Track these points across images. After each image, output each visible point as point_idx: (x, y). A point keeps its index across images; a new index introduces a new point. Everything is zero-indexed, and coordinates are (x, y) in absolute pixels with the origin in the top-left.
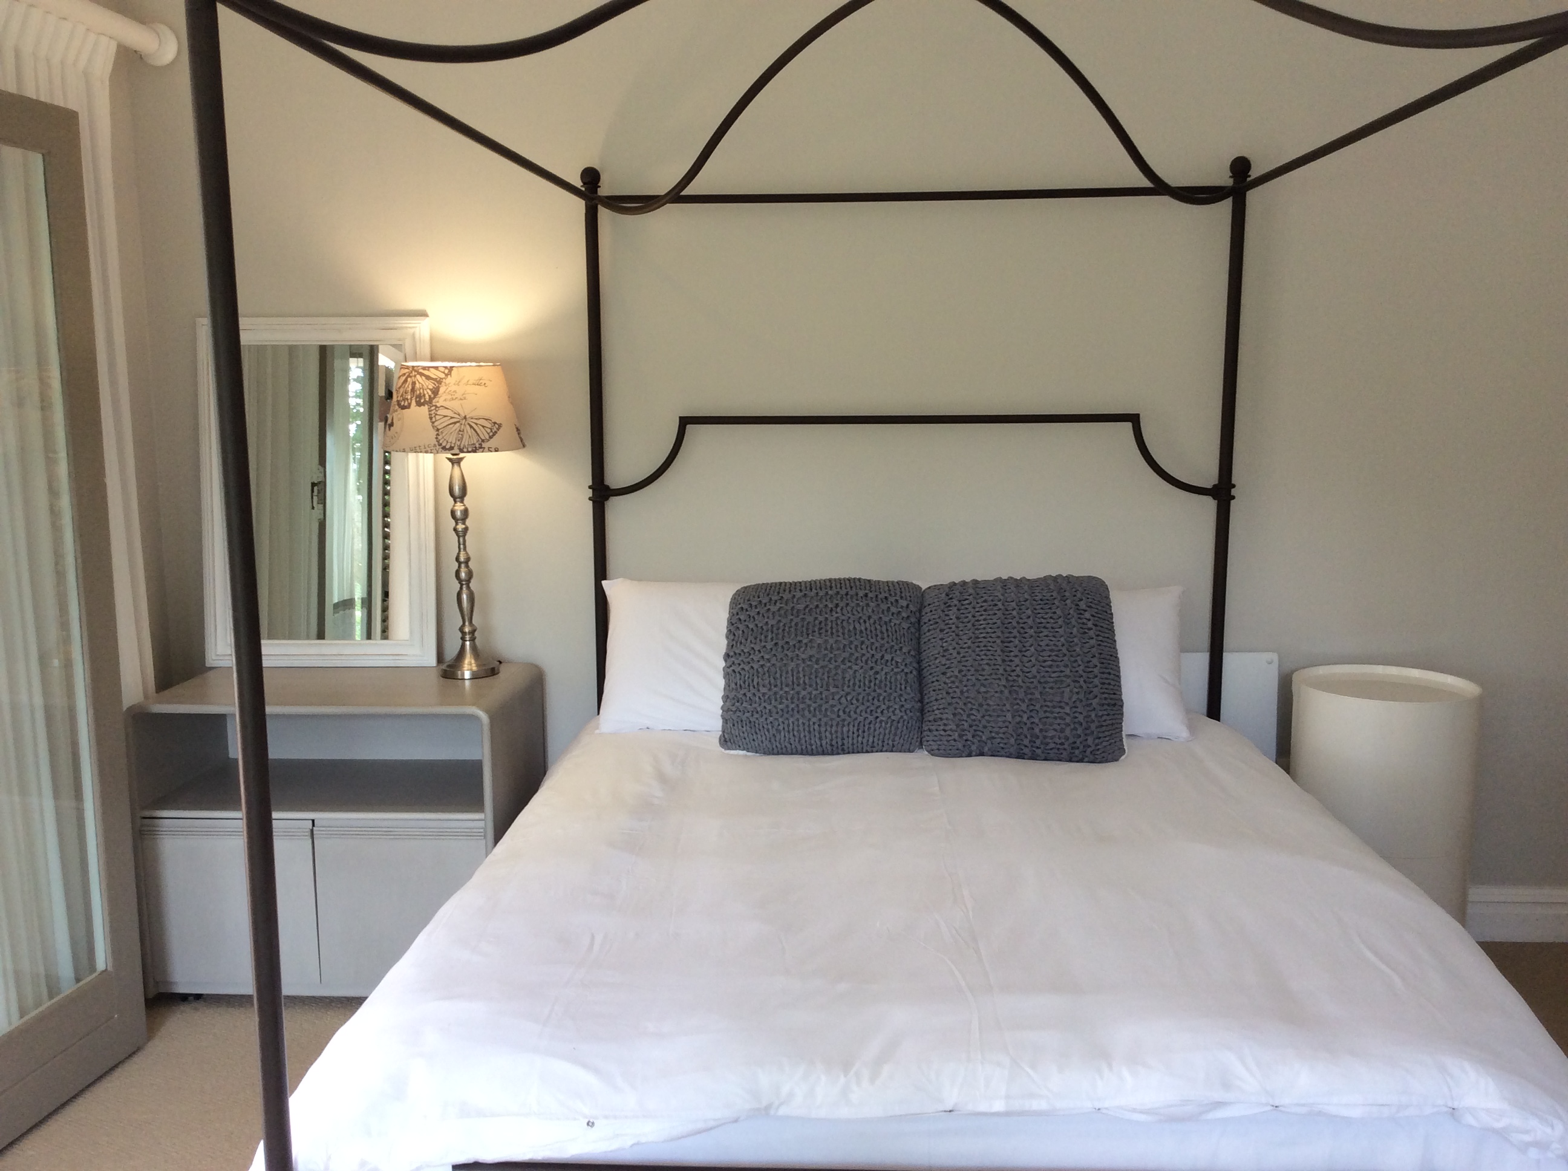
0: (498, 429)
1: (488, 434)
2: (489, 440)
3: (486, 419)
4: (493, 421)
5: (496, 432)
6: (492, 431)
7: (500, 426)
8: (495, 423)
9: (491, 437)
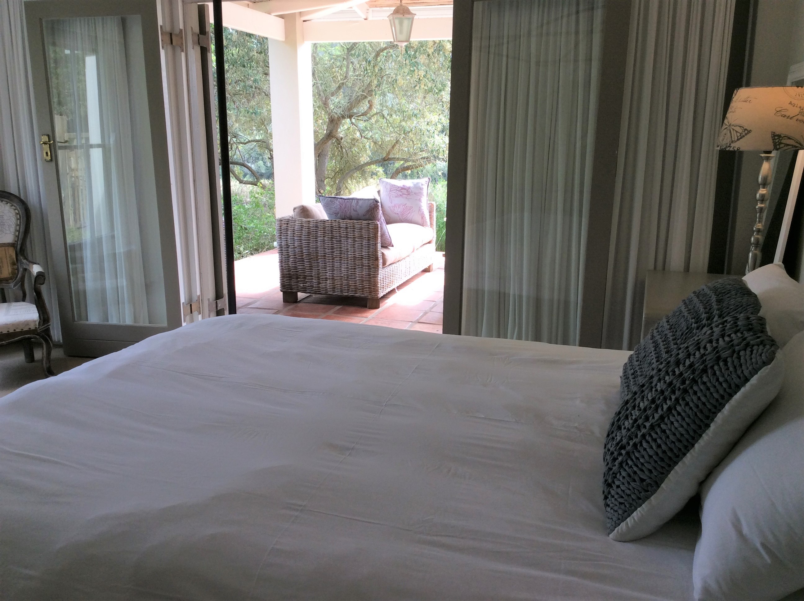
0: (746, 134)
1: (738, 137)
2: (736, 142)
3: (740, 127)
4: (745, 128)
5: (744, 136)
6: (741, 135)
7: (749, 132)
8: (746, 129)
9: (738, 140)
